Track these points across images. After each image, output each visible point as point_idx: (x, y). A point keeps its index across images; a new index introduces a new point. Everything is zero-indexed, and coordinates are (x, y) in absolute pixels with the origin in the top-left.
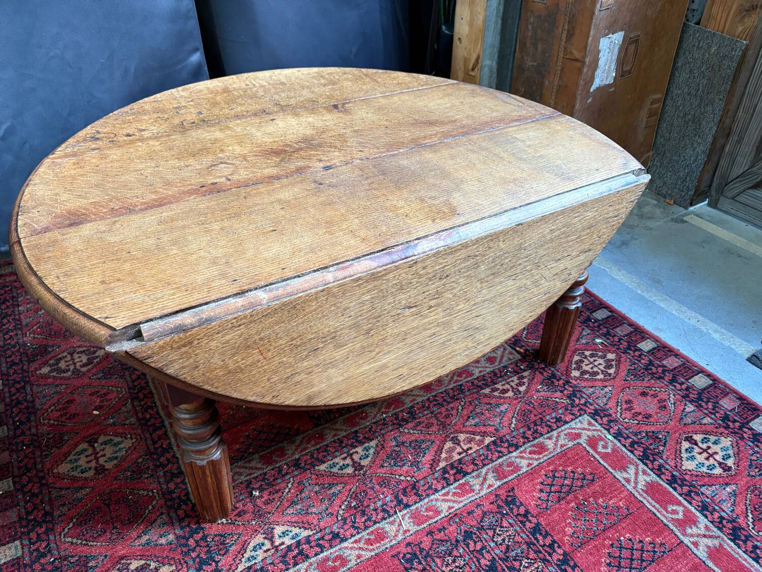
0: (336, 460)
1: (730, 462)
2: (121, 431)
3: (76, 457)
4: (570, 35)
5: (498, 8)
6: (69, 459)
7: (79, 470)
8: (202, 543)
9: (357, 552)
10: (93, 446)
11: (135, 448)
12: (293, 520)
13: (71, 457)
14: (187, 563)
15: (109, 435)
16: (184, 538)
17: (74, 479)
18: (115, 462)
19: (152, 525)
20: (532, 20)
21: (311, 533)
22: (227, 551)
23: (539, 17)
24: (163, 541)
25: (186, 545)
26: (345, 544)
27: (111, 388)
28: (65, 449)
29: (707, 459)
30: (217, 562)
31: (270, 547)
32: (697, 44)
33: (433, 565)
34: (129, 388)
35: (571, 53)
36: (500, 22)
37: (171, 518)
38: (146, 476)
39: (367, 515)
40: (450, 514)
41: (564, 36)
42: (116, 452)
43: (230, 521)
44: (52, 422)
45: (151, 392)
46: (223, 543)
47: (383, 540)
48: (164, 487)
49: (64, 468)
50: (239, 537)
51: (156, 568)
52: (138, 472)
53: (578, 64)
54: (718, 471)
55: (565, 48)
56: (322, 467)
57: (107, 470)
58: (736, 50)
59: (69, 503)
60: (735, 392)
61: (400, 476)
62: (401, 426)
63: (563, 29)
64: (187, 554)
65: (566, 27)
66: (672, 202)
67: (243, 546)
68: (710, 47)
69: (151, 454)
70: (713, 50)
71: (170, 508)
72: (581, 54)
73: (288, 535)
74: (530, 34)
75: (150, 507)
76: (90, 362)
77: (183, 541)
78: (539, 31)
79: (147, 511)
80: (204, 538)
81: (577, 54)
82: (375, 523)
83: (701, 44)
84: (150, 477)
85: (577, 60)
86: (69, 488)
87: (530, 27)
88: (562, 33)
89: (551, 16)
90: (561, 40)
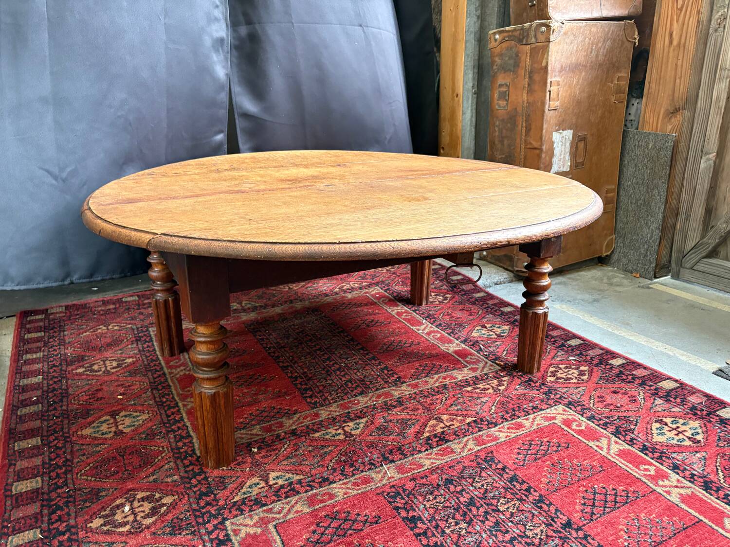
0: (329, 431)
1: (699, 437)
2: (140, 409)
3: (99, 425)
4: (528, 130)
5: (471, 120)
6: (93, 425)
7: (100, 433)
8: (203, 482)
9: (344, 490)
10: (115, 418)
11: (151, 420)
12: (287, 469)
13: (95, 424)
14: (188, 494)
15: (130, 411)
16: (188, 478)
17: (95, 438)
18: (133, 428)
19: (159, 469)
20: (497, 123)
21: (303, 477)
22: (226, 488)
23: (503, 120)
24: (167, 480)
25: (189, 483)
26: (334, 485)
27: (135, 382)
28: (90, 419)
29: (677, 435)
30: (215, 495)
31: (265, 485)
32: (637, 144)
33: (415, 500)
34: (150, 383)
35: (531, 143)
36: (473, 130)
37: (177, 465)
38: (159, 437)
39: (355, 467)
40: (432, 467)
41: (524, 131)
42: (135, 422)
43: (230, 468)
44: (82, 402)
45: (169, 385)
46: (222, 482)
47: (369, 483)
48: (174, 445)
49: (87, 431)
50: (237, 479)
51: (160, 498)
52: (151, 435)
53: (538, 151)
54: (688, 443)
55: (525, 141)
56: (317, 435)
57: (125, 433)
58: (668, 142)
59: (88, 454)
60: (700, 391)
61: (387, 441)
62: (389, 409)
63: (522, 127)
64: (189, 488)
65: (524, 125)
66: (638, 276)
67: (240, 485)
68: (647, 144)
69: (164, 423)
71: (177, 458)
72: (539, 143)
73: (281, 478)
74: (497, 134)
75: (160, 458)
76: (119, 366)
77: (186, 480)
78: (504, 131)
79: (156, 460)
80: (206, 478)
81: (535, 144)
82: (362, 471)
84: (162, 438)
85: (535, 148)
86: (90, 444)
87: (497, 129)
88: (522, 130)
89: (512, 118)
90: (521, 135)
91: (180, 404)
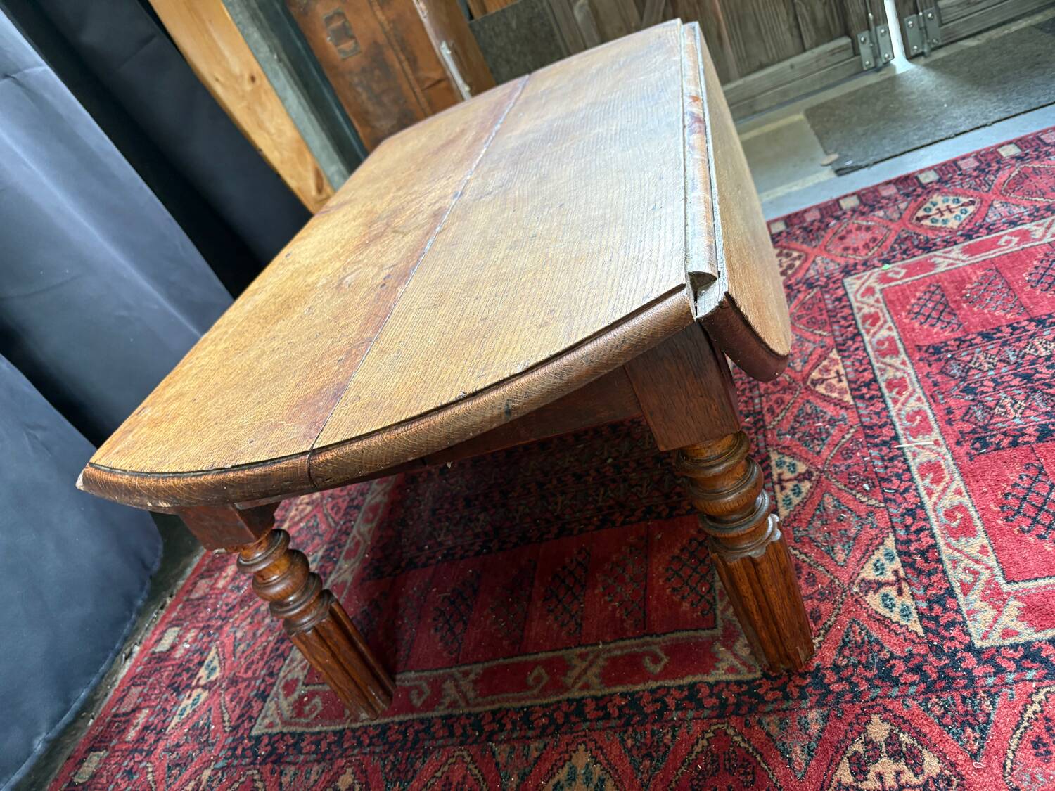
0: (781, 497)
1: (964, 200)
2: (548, 766)
4: (413, 62)
5: (300, 103)
8: (846, 673)
9: (949, 494)
11: (601, 748)
12: (858, 555)
14: (877, 697)
15: (543, 786)
16: (824, 696)
18: (609, 782)
19: (774, 741)
20: (356, 80)
21: (892, 538)
22: (878, 642)
23: (363, 71)
24: (814, 729)
25: (840, 695)
26: (929, 505)
27: (439, 774)
29: (952, 212)
30: (892, 656)
31: (896, 587)
32: (492, 34)
34: (462, 744)
35: (428, 79)
37: (774, 711)
38: (669, 736)
39: (891, 476)
40: (928, 401)
41: (407, 67)
42: (589, 779)
43: (822, 632)
45: (493, 713)
46: (859, 646)
47: (939, 466)
48: (706, 713)
50: (859, 624)
51: (866, 743)
52: (652, 749)
53: (443, 85)
54: (971, 208)
55: (418, 80)
56: (784, 512)
61: (843, 437)
63: (401, 62)
64: (858, 696)
65: (402, 57)
67: (878, 620)
68: (508, 25)
69: (627, 724)
70: (514, 24)
71: (752, 710)
73: (882, 565)
74: (364, 96)
75: (738, 739)
77: (831, 698)
78: (375, 86)
79: (742, 744)
80: (837, 668)
81: (435, 75)
82: (908, 470)
83: (497, 30)
84: (674, 731)
85: (439, 82)
87: (360, 89)
88: (403, 67)
89: (376, 58)
90: (406, 75)
91: (576, 694)
